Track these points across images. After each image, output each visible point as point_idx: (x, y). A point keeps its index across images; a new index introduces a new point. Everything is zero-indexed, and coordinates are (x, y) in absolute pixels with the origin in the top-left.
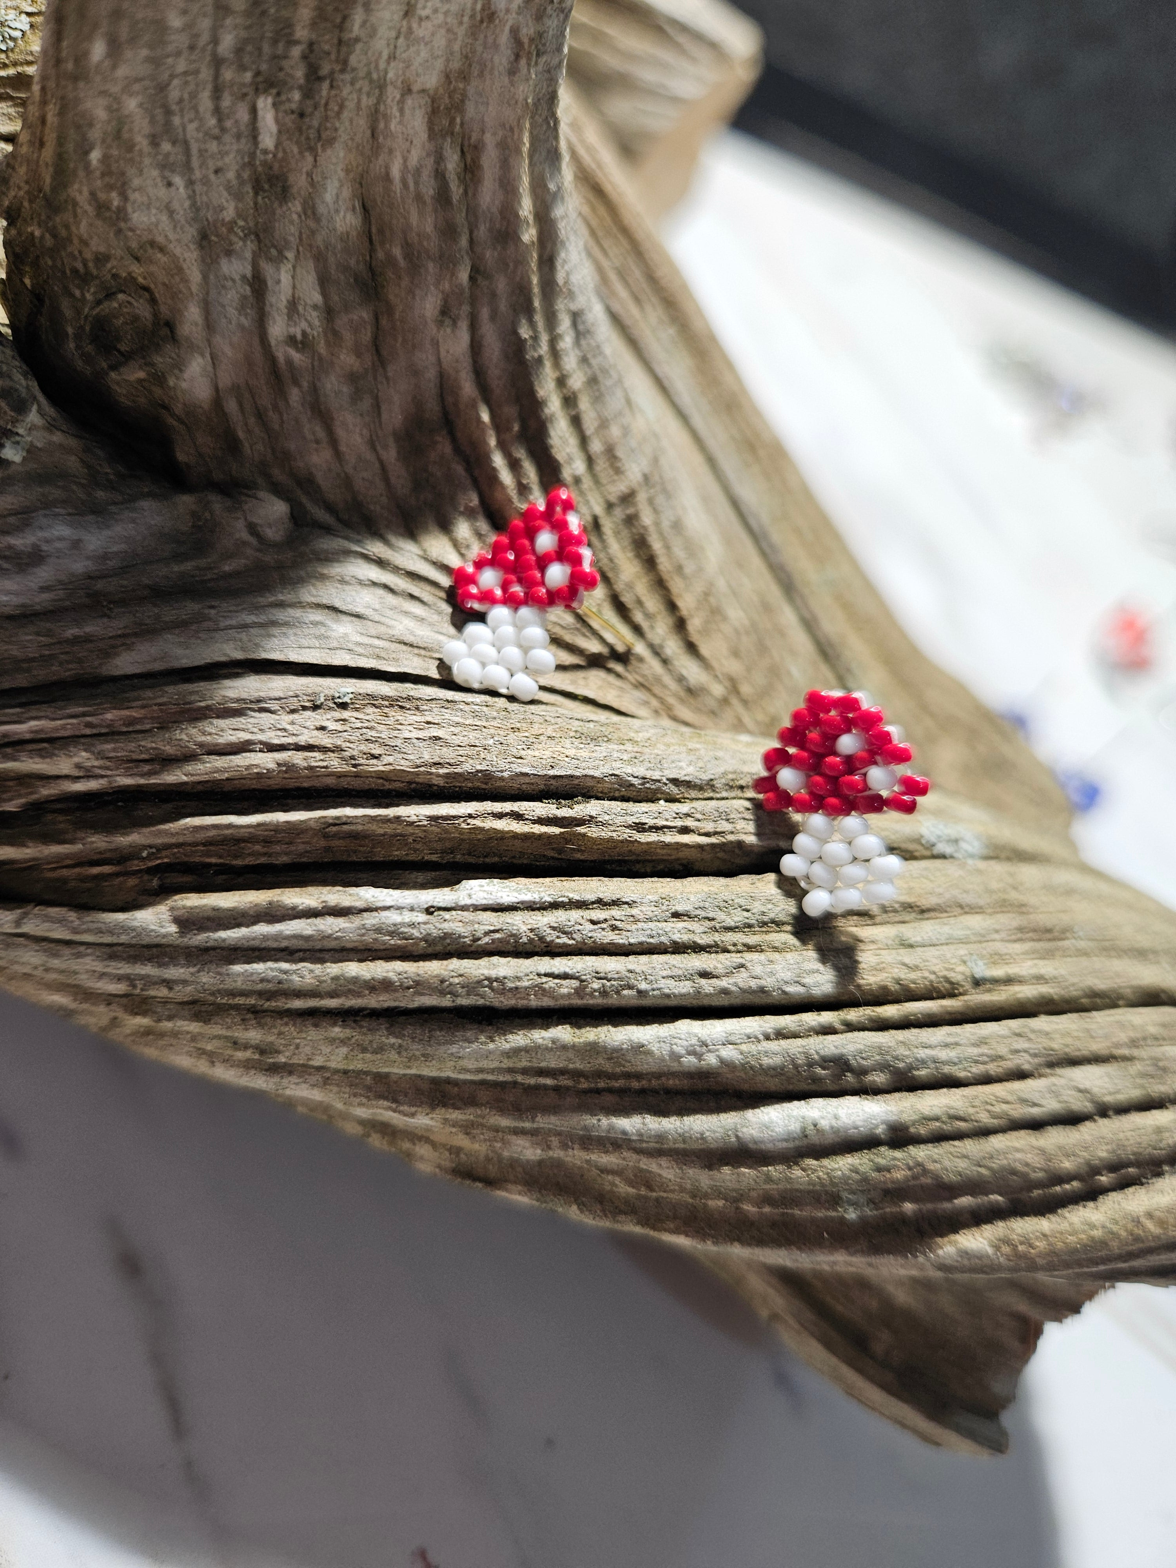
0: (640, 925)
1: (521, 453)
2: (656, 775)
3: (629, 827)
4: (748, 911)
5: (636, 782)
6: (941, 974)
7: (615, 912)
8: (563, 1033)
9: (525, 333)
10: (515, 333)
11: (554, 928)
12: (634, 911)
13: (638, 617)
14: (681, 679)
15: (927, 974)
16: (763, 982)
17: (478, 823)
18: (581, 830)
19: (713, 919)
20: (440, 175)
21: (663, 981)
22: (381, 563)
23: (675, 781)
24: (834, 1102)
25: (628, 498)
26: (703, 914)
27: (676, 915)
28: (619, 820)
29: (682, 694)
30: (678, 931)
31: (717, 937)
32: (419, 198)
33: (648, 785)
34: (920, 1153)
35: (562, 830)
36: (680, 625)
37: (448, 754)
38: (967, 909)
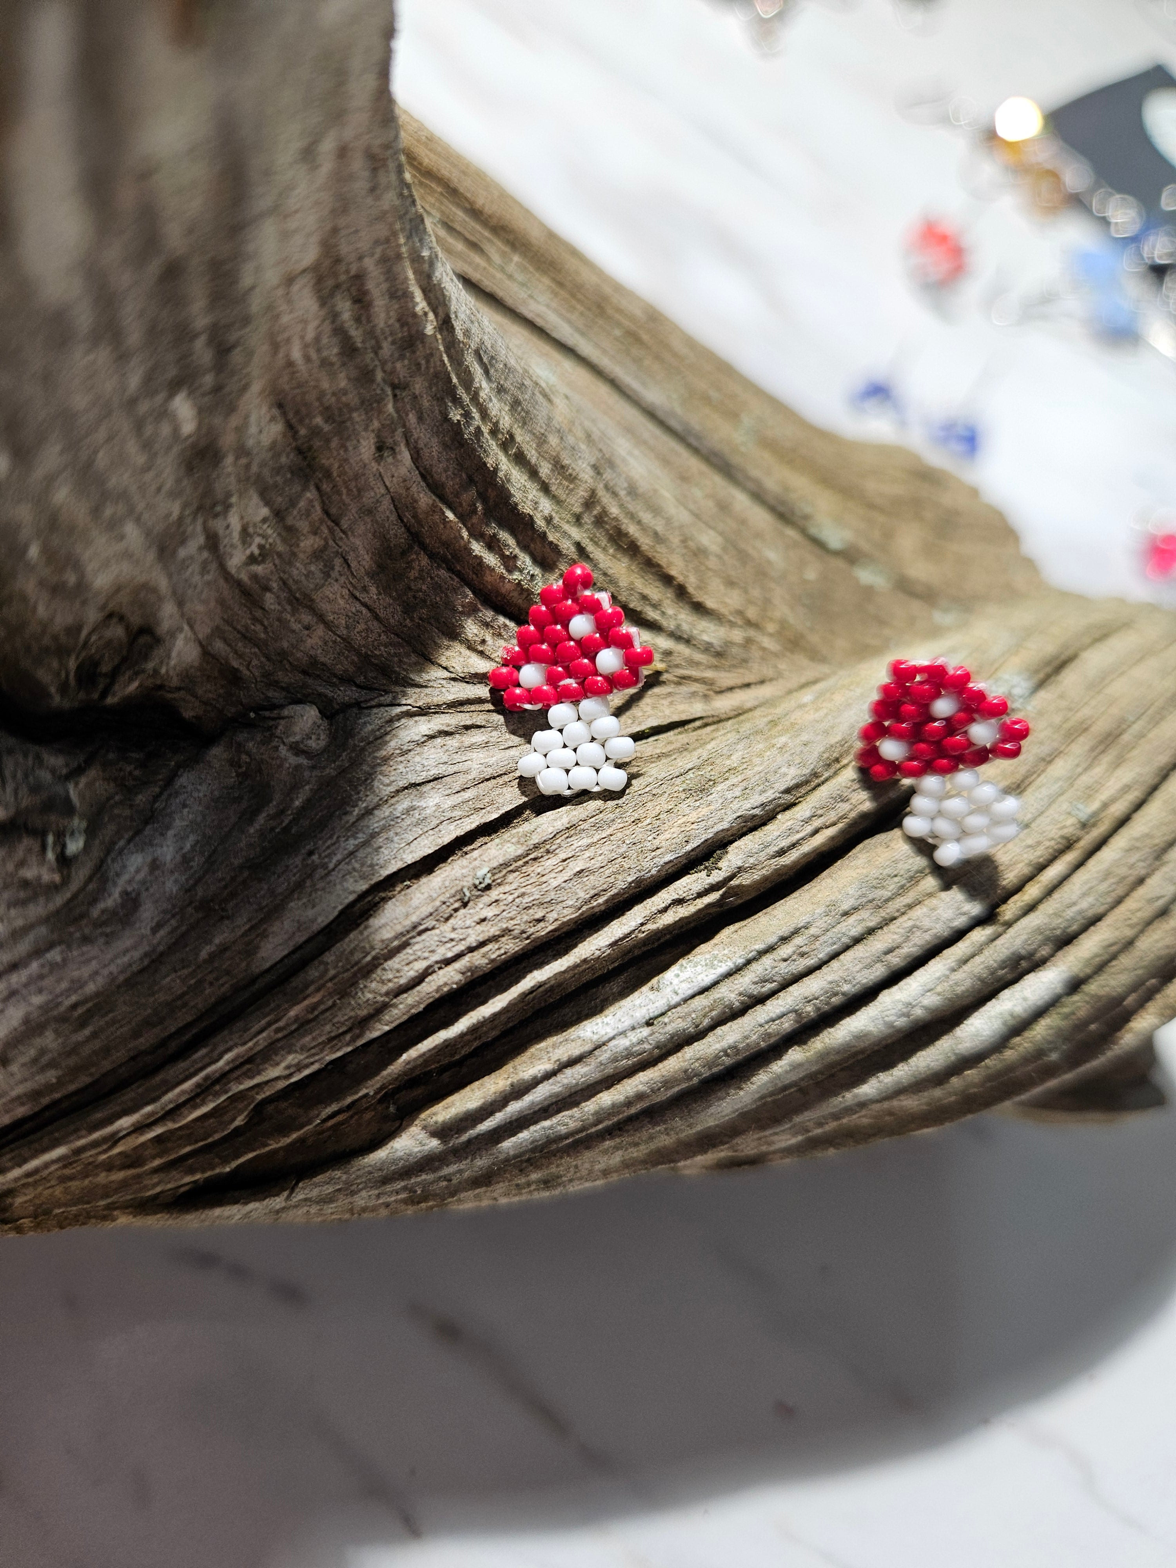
0: (822, 939)
1: (493, 529)
2: (770, 795)
3: (774, 857)
4: (896, 876)
5: (757, 812)
6: (1056, 837)
7: (798, 940)
8: (795, 1055)
9: (456, 415)
10: (446, 419)
11: (756, 983)
12: (813, 931)
13: (652, 614)
14: (707, 648)
15: (1048, 844)
16: (934, 931)
17: (651, 926)
18: (733, 883)
19: (874, 899)
20: (340, 332)
21: (859, 974)
22: (423, 712)
23: (788, 791)
24: (1017, 987)
25: (590, 502)
26: (865, 900)
27: (846, 914)
28: (763, 856)
29: (714, 661)
30: (852, 927)
31: (883, 913)
32: (325, 363)
33: (767, 808)
34: (1092, 988)
35: (721, 892)
36: (681, 593)
37: (595, 882)
38: (1048, 759)
